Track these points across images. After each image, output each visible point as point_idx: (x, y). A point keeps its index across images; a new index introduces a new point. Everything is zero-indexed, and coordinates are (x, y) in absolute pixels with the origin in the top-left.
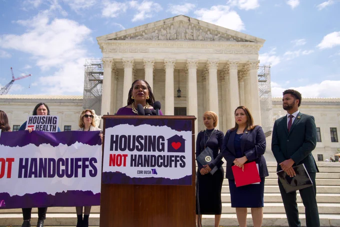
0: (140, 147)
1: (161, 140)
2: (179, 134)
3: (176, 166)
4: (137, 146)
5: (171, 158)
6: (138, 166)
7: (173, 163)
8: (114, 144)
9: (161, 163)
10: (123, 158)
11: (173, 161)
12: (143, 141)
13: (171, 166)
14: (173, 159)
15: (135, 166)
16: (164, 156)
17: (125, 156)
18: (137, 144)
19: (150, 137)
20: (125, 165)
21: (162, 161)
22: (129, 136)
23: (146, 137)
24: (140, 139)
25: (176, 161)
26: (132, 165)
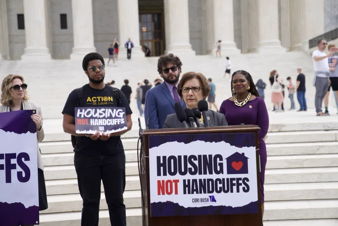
0: (193, 170)
1: (218, 159)
2: (240, 150)
3: (238, 191)
4: (190, 169)
5: (231, 182)
6: (193, 193)
7: (235, 188)
8: (162, 168)
9: (220, 188)
10: (174, 184)
11: (234, 184)
12: (196, 163)
13: (232, 191)
14: (234, 182)
15: (189, 193)
16: (224, 179)
17: (176, 181)
18: (189, 166)
19: (205, 156)
20: (176, 193)
21: (221, 185)
22: (180, 157)
23: (200, 156)
24: (192, 160)
25: (238, 185)
26: (185, 193)
